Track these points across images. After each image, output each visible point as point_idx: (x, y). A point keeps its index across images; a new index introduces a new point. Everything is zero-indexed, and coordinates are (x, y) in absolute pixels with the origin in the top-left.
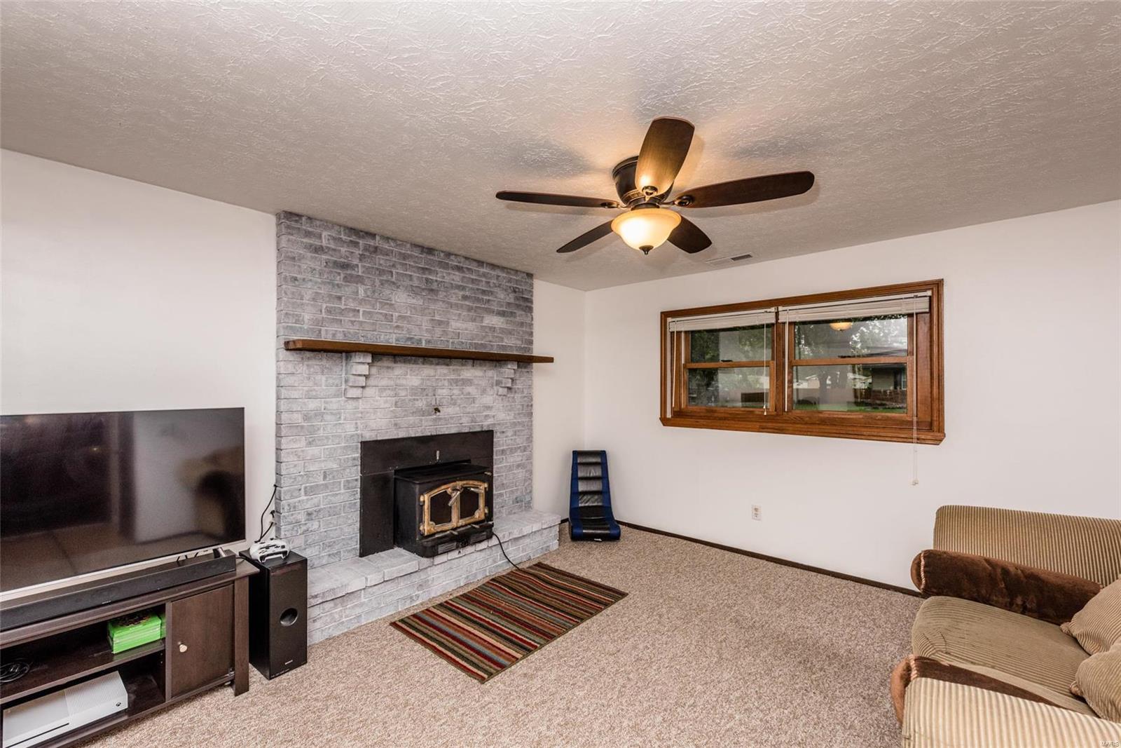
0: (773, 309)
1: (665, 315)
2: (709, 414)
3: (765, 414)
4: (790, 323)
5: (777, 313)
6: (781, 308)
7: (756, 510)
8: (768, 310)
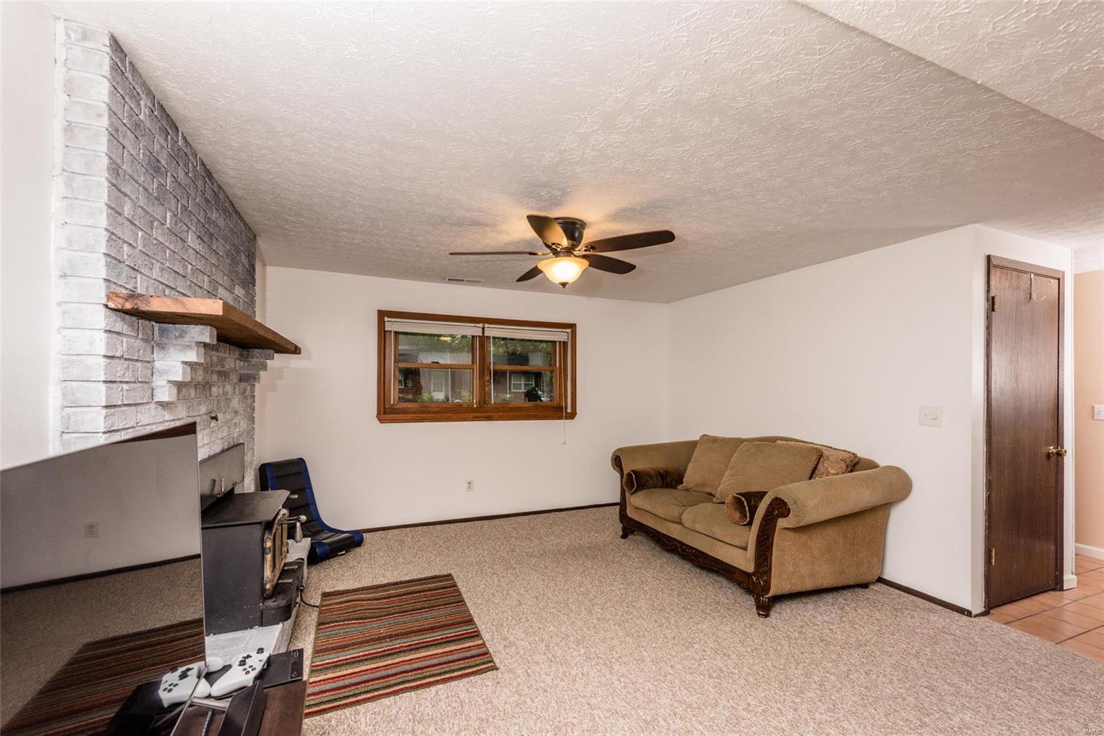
0: (481, 325)
1: (382, 315)
2: (423, 409)
3: (475, 406)
4: (493, 338)
5: (483, 329)
6: (486, 325)
7: (470, 483)
8: (477, 325)
